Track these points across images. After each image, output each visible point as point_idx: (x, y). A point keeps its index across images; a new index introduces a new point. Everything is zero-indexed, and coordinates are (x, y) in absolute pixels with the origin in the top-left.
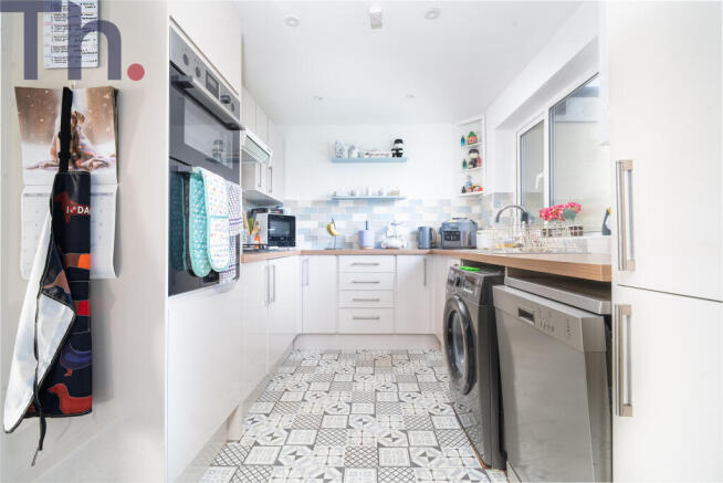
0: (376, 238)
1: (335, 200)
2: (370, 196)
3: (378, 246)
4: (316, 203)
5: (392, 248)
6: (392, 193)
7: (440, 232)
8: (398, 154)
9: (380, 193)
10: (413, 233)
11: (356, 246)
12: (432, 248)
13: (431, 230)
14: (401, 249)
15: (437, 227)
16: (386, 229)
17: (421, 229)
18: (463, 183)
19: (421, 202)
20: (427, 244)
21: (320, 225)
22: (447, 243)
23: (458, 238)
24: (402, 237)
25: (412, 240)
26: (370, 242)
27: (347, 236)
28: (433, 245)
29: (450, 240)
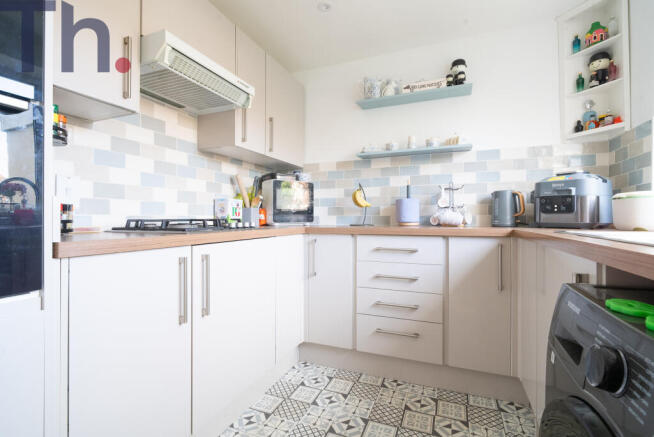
0: (422, 211)
1: (367, 159)
2: (414, 148)
3: (426, 222)
4: (340, 165)
5: (446, 225)
6: (448, 142)
7: (533, 198)
8: (457, 81)
9: (429, 143)
10: (483, 202)
11: (393, 221)
12: (516, 225)
13: (514, 195)
14: (461, 227)
15: (526, 190)
16: (438, 196)
17: (497, 195)
18: (578, 115)
19: (496, 153)
20: (508, 219)
21: (347, 194)
22: (544, 217)
23: (570, 208)
24: (463, 209)
25: (482, 213)
26: (412, 215)
27: (382, 208)
28: (520, 221)
29: (551, 211)
